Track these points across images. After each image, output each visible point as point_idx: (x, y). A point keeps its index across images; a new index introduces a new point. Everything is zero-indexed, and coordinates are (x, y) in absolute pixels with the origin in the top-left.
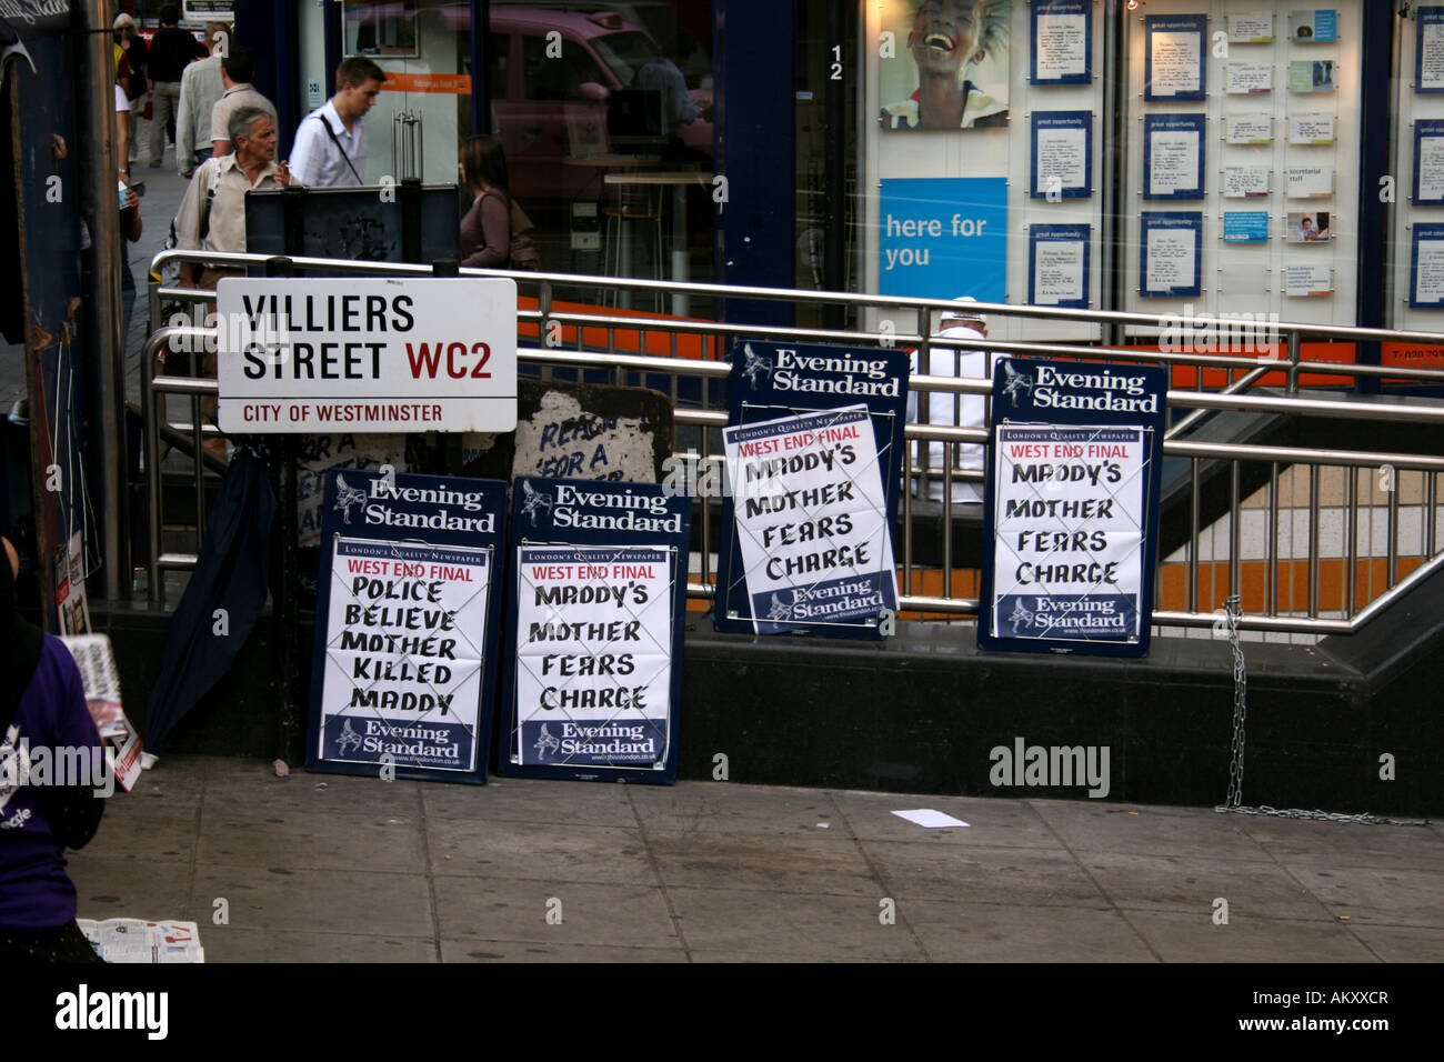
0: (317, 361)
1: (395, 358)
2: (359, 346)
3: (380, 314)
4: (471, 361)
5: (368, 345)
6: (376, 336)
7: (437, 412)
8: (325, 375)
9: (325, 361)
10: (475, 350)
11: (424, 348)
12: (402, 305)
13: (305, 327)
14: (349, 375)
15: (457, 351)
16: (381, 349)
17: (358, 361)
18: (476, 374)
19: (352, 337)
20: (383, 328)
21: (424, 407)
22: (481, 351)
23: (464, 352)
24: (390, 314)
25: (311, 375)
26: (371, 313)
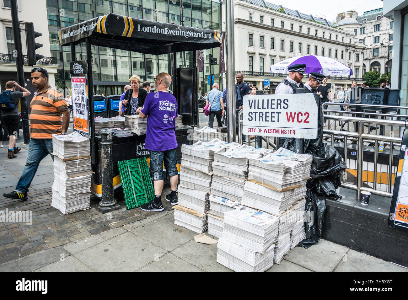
0: (264, 117)
1: (283, 117)
2: (274, 113)
3: (280, 104)
4: (304, 118)
5: (276, 113)
6: (279, 110)
7: (294, 132)
8: (266, 121)
9: (266, 117)
10: (305, 115)
11: (291, 114)
12: (286, 102)
13: (262, 108)
14: (272, 121)
15: (300, 115)
16: (280, 114)
17: (274, 117)
18: (305, 122)
19: (273, 111)
20: (281, 108)
21: (290, 130)
22: (307, 115)
23: (302, 115)
24: (282, 104)
25: (263, 121)
26: (278, 104)
